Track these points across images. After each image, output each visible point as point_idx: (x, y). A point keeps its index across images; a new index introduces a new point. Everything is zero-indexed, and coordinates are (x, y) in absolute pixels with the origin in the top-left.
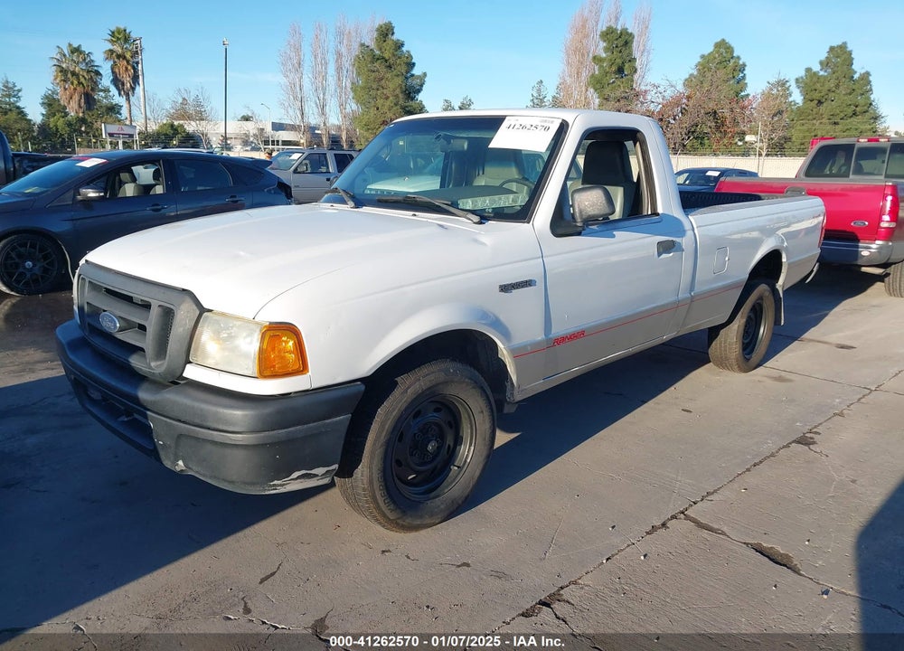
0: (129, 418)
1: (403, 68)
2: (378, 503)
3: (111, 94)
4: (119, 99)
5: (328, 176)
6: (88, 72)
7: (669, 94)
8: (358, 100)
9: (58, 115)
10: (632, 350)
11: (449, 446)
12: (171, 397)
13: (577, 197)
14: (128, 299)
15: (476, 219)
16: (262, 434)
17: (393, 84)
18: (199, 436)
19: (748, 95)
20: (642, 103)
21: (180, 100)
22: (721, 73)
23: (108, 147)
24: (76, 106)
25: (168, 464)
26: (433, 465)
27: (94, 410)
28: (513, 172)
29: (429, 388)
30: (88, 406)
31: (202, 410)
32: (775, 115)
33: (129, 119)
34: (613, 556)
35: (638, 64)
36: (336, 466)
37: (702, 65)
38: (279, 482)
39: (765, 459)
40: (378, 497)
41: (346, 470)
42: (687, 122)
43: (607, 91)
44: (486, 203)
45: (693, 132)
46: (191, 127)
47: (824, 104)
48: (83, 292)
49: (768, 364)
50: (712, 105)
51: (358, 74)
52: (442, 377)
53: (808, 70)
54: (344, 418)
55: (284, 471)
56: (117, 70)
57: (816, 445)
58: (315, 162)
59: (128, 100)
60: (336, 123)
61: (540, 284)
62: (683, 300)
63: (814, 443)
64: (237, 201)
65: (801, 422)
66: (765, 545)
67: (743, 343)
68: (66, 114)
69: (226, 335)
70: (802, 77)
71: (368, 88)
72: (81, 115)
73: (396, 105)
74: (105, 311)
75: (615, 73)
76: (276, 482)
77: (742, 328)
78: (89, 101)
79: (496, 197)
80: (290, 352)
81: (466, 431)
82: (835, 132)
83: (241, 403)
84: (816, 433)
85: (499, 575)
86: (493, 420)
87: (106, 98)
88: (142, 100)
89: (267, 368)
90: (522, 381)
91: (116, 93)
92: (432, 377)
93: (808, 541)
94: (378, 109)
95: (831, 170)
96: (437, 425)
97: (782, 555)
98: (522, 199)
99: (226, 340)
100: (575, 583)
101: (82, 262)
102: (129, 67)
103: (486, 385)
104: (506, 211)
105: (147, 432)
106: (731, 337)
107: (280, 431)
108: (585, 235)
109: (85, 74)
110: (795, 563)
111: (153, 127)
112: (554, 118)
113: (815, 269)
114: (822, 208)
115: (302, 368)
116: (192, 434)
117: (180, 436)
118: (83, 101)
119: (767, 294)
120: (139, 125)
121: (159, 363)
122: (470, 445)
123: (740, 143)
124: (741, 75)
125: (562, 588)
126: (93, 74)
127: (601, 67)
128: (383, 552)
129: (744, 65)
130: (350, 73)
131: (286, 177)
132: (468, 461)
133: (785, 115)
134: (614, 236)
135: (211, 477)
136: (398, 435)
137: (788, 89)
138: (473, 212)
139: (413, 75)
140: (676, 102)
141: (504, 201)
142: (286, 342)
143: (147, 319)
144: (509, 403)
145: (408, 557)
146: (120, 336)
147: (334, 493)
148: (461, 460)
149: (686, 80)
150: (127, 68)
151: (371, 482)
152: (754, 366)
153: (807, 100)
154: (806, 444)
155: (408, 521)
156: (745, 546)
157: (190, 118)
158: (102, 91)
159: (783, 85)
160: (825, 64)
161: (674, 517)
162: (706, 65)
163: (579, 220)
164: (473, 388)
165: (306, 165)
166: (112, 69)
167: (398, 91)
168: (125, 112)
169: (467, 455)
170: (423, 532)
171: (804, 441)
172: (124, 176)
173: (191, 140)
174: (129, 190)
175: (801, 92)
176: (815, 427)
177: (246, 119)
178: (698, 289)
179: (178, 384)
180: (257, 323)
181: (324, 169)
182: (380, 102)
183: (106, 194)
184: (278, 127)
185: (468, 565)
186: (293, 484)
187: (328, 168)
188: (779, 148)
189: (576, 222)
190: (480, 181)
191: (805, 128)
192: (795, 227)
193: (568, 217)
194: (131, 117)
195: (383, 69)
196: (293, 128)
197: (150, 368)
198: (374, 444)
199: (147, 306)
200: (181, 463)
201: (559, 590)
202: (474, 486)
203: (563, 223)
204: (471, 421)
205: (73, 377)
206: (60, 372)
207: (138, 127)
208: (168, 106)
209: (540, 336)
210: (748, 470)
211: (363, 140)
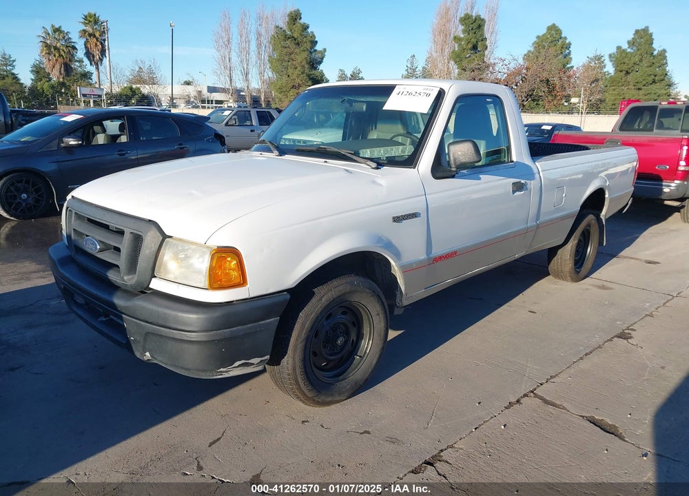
0: (107, 318)
1: (308, 45)
2: (299, 385)
3: (84, 64)
4: (89, 68)
5: (252, 128)
6: (67, 47)
7: (512, 66)
8: (274, 69)
9: (44, 80)
10: (491, 266)
11: (353, 340)
12: (140, 303)
13: (452, 148)
14: (106, 227)
15: (374, 165)
16: (212, 333)
17: (301, 57)
18: (163, 334)
19: (572, 67)
20: (491, 73)
21: (137, 69)
22: (552, 50)
23: (82, 104)
24: (58, 74)
25: (138, 355)
26: (340, 355)
27: (80, 312)
28: (399, 128)
29: (339, 297)
30: (75, 309)
31: (165, 314)
32: (593, 82)
33: (98, 83)
34: (480, 425)
35: (488, 43)
36: (267, 357)
37: (537, 43)
38: (224, 369)
39: (594, 350)
40: (300, 380)
41: (275, 360)
42: (526, 88)
43: (465, 63)
44: (380, 153)
45: (531, 95)
46: (146, 90)
47: (631, 74)
48: (70, 222)
49: (594, 275)
50: (545, 75)
51: (274, 50)
52: (348, 288)
53: (619, 48)
54: (274, 320)
55: (228, 361)
56: (89, 46)
57: (632, 339)
58: (242, 117)
59: (97, 68)
60: (257, 87)
61: (424, 215)
62: (531, 227)
63: (631, 338)
64: (183, 148)
65: (620, 321)
66: (597, 418)
67: (575, 260)
68: (50, 79)
69: (183, 256)
70: (614, 54)
71: (281, 60)
72: (61, 80)
73: (303, 73)
74: (87, 236)
75: (471, 50)
76: (222, 369)
77: (574, 248)
78: (68, 69)
79: (389, 148)
80: (233, 270)
81: (366, 330)
82: (639, 95)
83: (195, 309)
84: (633, 330)
85: (393, 441)
86: (387, 320)
87: (80, 67)
88: (108, 69)
89: (216, 282)
90: (409, 289)
91: (88, 63)
92: (341, 288)
93: (630, 414)
94: (289, 76)
95: (639, 125)
96: (343, 324)
97: (610, 425)
98: (409, 150)
99: (184, 260)
100: (452, 447)
101: (69, 197)
102: (98, 43)
103: (382, 293)
104: (397, 159)
105: (122, 330)
106: (566, 256)
107: (225, 331)
108: (458, 178)
109: (64, 48)
110: (620, 431)
111: (116, 90)
112: (433, 87)
113: (630, 203)
114: (636, 156)
115: (243, 282)
116: (156, 332)
117: (147, 334)
118: (63, 69)
119: (593, 222)
120: (106, 87)
121: (130, 277)
122: (369, 340)
123: (566, 104)
124: (567, 51)
125: (442, 451)
126: (70, 49)
127: (460, 45)
128: (303, 422)
129: (570, 44)
130: (267, 48)
131: (220, 128)
132: (368, 352)
133: (601, 83)
134: (480, 179)
135: (171, 365)
136: (314, 332)
137: (603, 62)
138: (371, 160)
139: (315, 51)
140: (517, 72)
141: (396, 151)
142: (230, 262)
143: (121, 243)
144: (398, 307)
145: (322, 426)
146: (100, 256)
147: (266, 377)
148: (362, 351)
149: (525, 55)
150: (96, 44)
151: (294, 369)
152: (583, 276)
153: (618, 70)
154: (625, 339)
155: (323, 398)
156: (581, 418)
157: (145, 82)
158: (77, 61)
159: (599, 59)
160: (631, 43)
161: (525, 395)
162: (540, 43)
163: (453, 166)
164: (372, 296)
165: (235, 119)
166: (85, 45)
167: (305, 62)
168: (95, 78)
169: (367, 348)
170: (333, 407)
171: (623, 336)
172: (97, 128)
173: (146, 100)
174: (101, 139)
175: (613, 64)
176: (632, 325)
177: (188, 83)
178: (542, 219)
179: (146, 293)
180: (208, 247)
181: (248, 123)
182: (290, 71)
183: (83, 142)
184: (212, 90)
185: (369, 433)
186: (235, 371)
187: (252, 122)
188: (596, 108)
189: (451, 167)
190: (373, 135)
191: (616, 92)
192: (612, 171)
193: (444, 164)
194: (99, 81)
195: (293, 46)
196: (224, 90)
197: (124, 281)
198: (297, 340)
199: (121, 233)
200: (148, 354)
201: (439, 453)
202: (372, 372)
203: (441, 169)
204: (369, 321)
205: (62, 286)
206: (51, 280)
207: (105, 90)
208: (128, 73)
209: (423, 256)
210: (581, 358)
211: (277, 100)
